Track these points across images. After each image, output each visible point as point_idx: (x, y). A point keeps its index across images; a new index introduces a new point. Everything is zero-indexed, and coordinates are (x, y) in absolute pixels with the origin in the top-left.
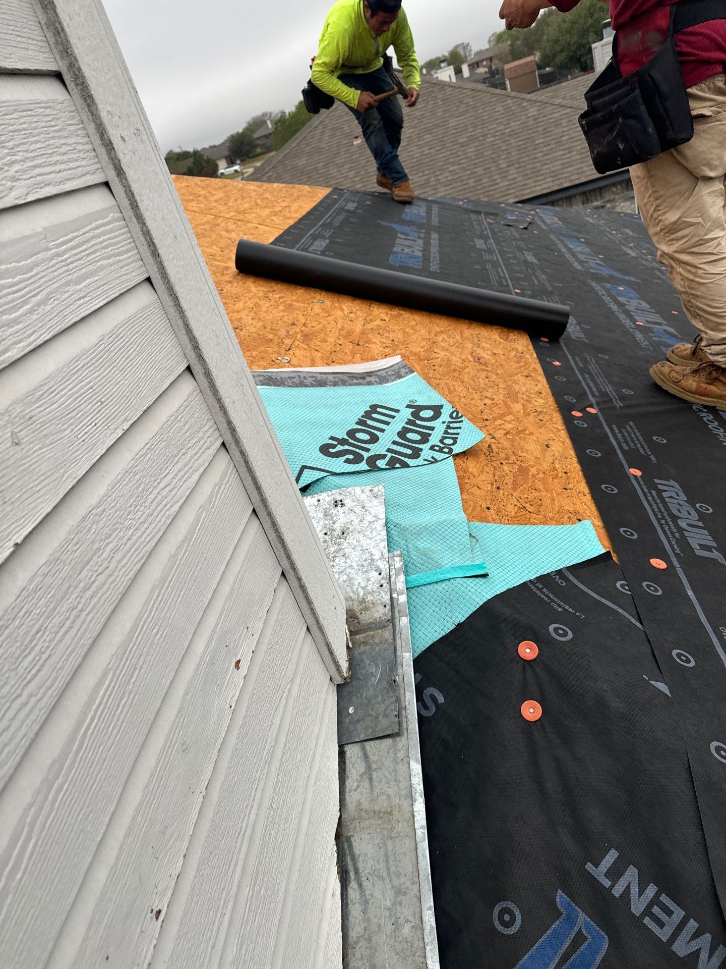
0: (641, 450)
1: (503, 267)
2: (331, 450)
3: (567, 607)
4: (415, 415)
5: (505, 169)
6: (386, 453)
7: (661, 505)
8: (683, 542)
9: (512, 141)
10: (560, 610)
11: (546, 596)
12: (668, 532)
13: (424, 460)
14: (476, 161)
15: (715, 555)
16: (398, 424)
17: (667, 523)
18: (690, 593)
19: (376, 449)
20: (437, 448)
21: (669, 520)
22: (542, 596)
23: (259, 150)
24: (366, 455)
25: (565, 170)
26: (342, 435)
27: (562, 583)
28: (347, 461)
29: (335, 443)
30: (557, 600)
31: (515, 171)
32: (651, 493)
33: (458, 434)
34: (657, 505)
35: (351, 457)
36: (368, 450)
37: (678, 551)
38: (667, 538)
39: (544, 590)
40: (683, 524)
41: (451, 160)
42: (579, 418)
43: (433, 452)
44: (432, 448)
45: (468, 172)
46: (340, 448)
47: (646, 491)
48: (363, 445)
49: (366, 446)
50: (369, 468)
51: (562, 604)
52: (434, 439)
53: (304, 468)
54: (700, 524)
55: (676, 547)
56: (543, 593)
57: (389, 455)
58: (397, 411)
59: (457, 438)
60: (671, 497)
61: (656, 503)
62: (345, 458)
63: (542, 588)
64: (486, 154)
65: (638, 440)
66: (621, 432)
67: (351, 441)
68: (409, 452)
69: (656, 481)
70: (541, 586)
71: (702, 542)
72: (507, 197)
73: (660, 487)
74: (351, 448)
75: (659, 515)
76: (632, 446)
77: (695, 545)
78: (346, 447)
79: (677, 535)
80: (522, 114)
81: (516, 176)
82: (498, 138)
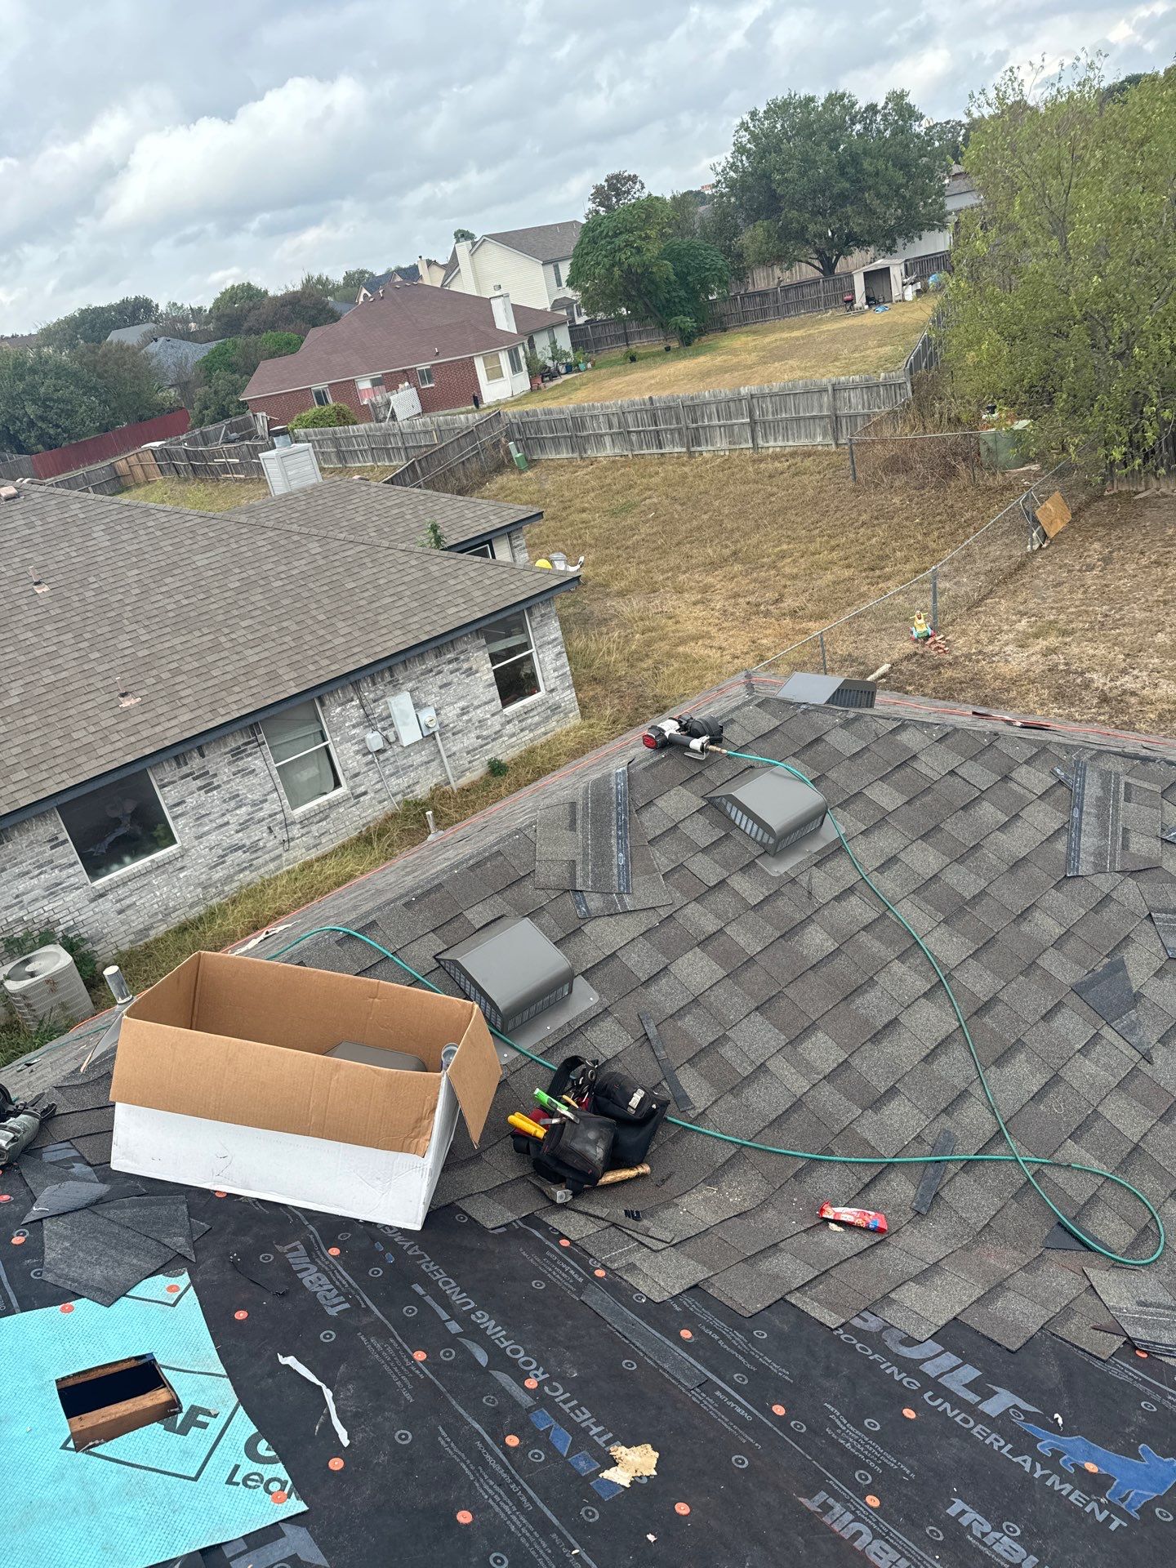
5: (328, 622)
9: (311, 585)
14: (276, 613)
25: (411, 620)
31: (343, 624)
41: (235, 613)
45: (274, 628)
64: (284, 602)
72: (356, 658)
81: (348, 630)
82: (286, 581)
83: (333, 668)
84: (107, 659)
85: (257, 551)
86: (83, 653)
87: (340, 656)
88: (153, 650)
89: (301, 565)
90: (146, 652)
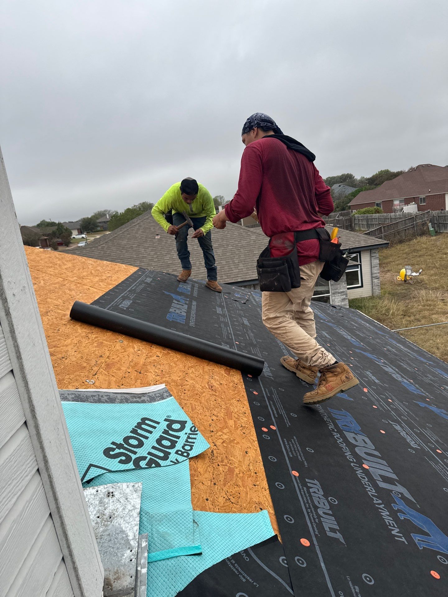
0: (299, 457)
1: (230, 326)
2: (112, 453)
3: (248, 578)
4: (169, 426)
5: (237, 264)
6: (147, 455)
7: (308, 498)
8: (320, 526)
9: (242, 250)
10: (244, 580)
11: (237, 569)
12: (312, 518)
13: (171, 461)
14: (222, 257)
15: (338, 536)
16: (157, 433)
17: (311, 511)
18: (323, 565)
19: (142, 452)
20: (180, 453)
21: (313, 509)
22: (234, 570)
23: (99, 229)
24: (134, 457)
26: (120, 441)
27: (247, 559)
28: (121, 462)
29: (115, 447)
30: (242, 572)
31: (242, 265)
32: (303, 489)
33: (194, 443)
34: (307, 498)
35: (123, 458)
36: (135, 453)
37: (317, 533)
38: (311, 523)
39: (236, 565)
40: (320, 512)
42: (265, 433)
43: (177, 455)
44: (177, 453)
46: (117, 451)
47: (301, 487)
48: (133, 449)
49: (135, 450)
50: (134, 467)
51: (246, 575)
52: (179, 446)
53: (91, 465)
54: (330, 512)
55: (316, 529)
56: (235, 567)
57: (149, 457)
58: (158, 423)
59: (193, 446)
60: (315, 492)
61: (306, 497)
62: (119, 459)
63: (235, 564)
64: (227, 254)
65: (298, 450)
66: (289, 444)
67: (125, 446)
68: (162, 455)
69: (307, 480)
70: (234, 562)
71: (332, 526)
72: (238, 278)
73: (309, 484)
74: (124, 451)
75: (307, 505)
76: (295, 454)
77: (327, 529)
78: (122, 451)
79: (317, 520)
80: (247, 237)
81: (242, 268)
82: (234, 247)
83: (226, 280)
84: (158, 262)
85: (233, 236)
86: (153, 258)
87: (232, 276)
88: (174, 262)
89: (244, 243)
90: (171, 262)
